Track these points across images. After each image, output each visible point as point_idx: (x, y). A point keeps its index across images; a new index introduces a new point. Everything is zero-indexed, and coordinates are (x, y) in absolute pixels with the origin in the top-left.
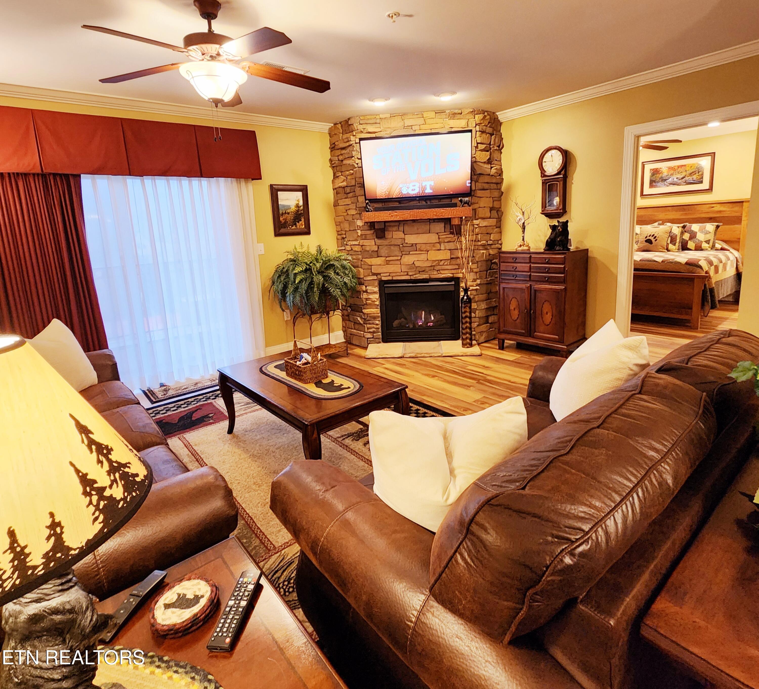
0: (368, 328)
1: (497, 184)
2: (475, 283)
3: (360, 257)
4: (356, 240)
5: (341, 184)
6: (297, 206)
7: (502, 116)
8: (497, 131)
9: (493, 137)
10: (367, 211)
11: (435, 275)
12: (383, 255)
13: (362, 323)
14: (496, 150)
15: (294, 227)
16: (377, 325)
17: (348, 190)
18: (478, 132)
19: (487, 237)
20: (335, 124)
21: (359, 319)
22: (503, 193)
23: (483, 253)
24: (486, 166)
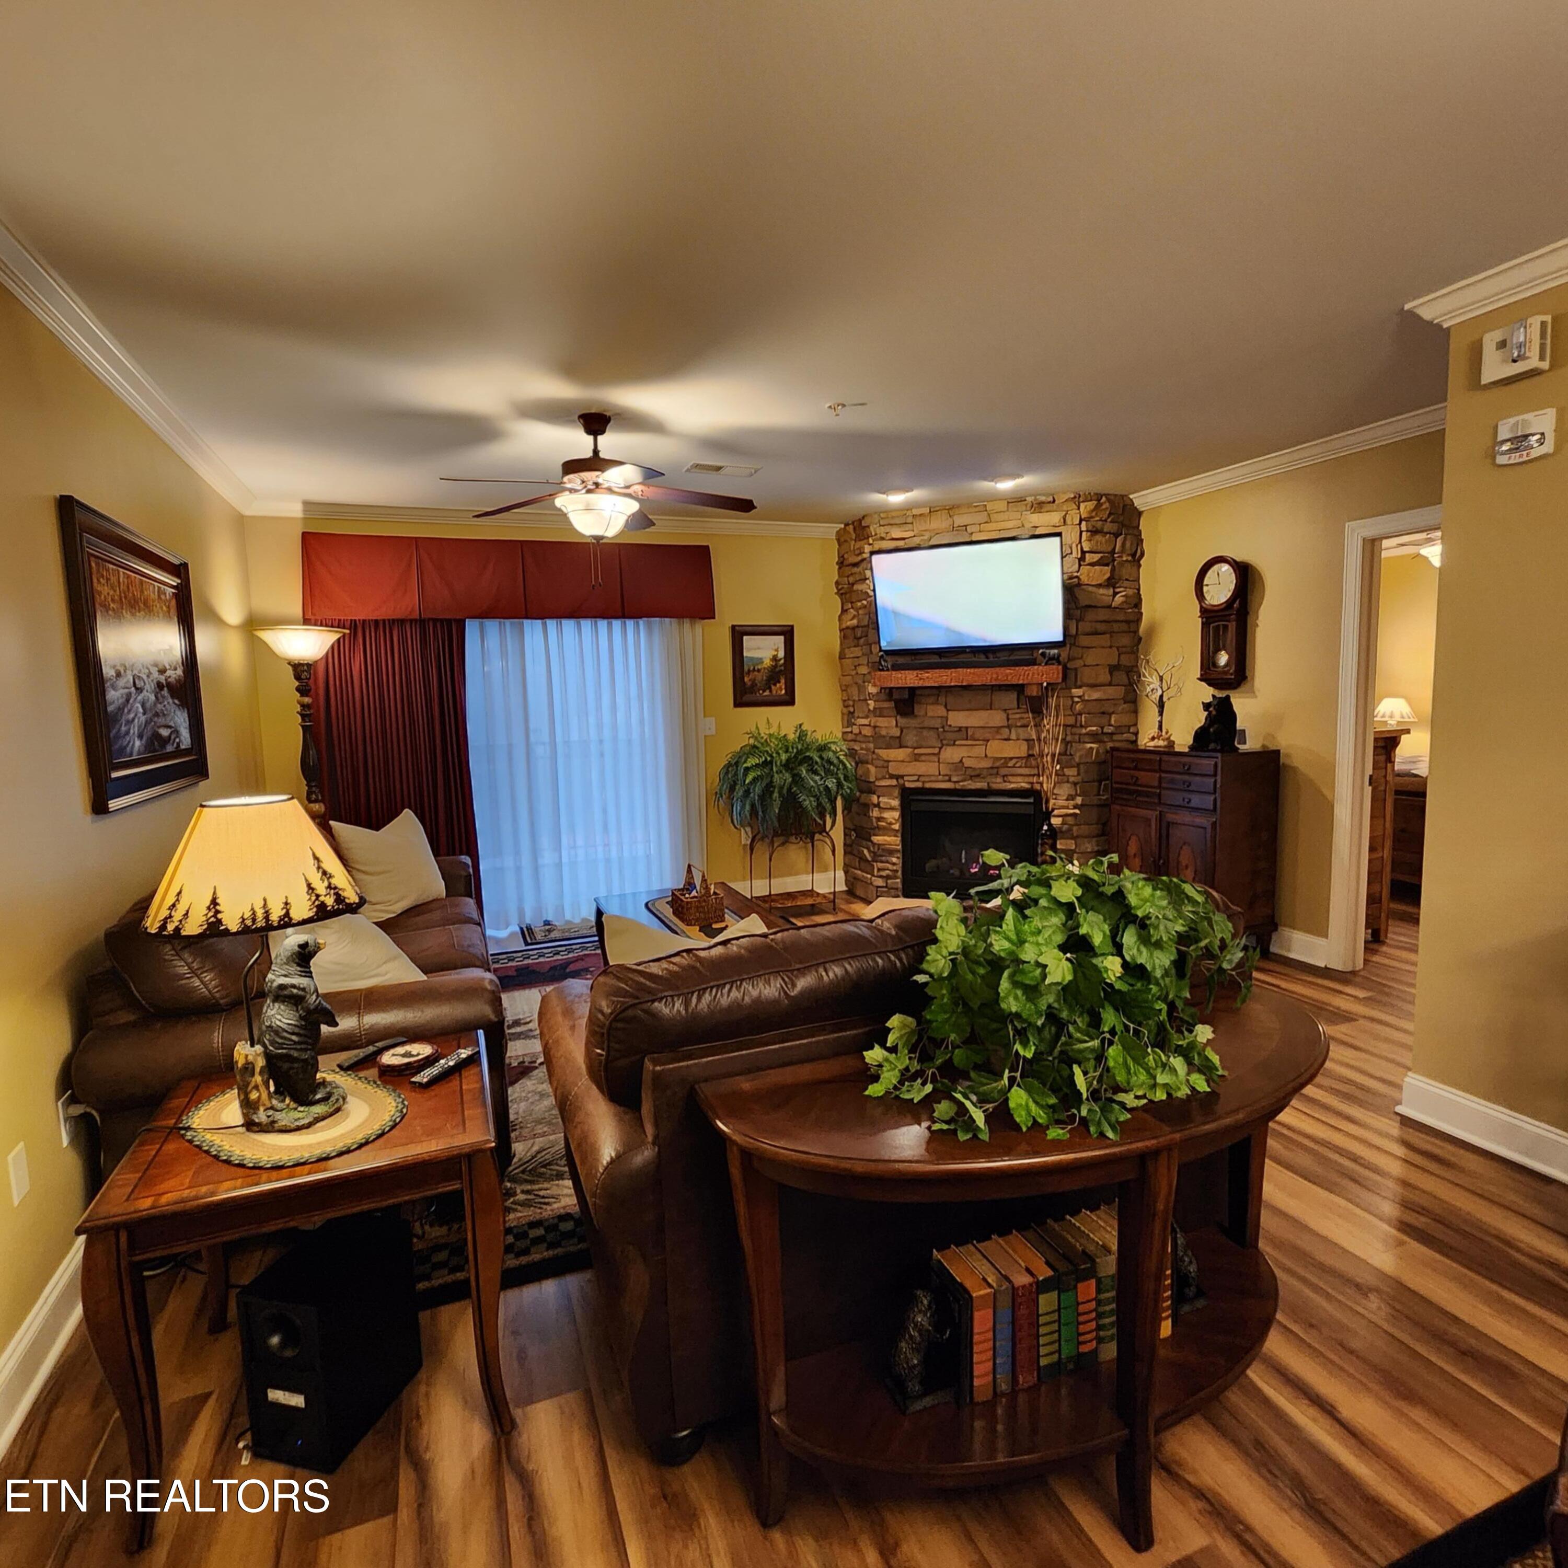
0: (879, 870)
1: (1128, 622)
2: (1072, 803)
3: (871, 746)
4: (867, 717)
5: (849, 623)
6: (775, 659)
7: (1140, 500)
8: (1128, 527)
9: (1120, 540)
10: (881, 670)
11: (999, 784)
12: (909, 744)
13: (870, 859)
14: (1127, 561)
15: (767, 693)
16: (894, 864)
17: (859, 633)
18: (1084, 534)
19: (1104, 720)
20: (847, 525)
21: (866, 851)
22: (1141, 638)
23: (1091, 748)
24: (1102, 591)
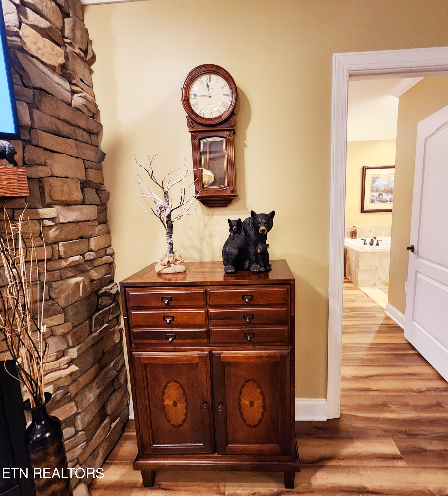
1: (89, 132)
2: (65, 359)
14: (79, 56)
19: (83, 246)
22: (104, 155)
23: (77, 284)
